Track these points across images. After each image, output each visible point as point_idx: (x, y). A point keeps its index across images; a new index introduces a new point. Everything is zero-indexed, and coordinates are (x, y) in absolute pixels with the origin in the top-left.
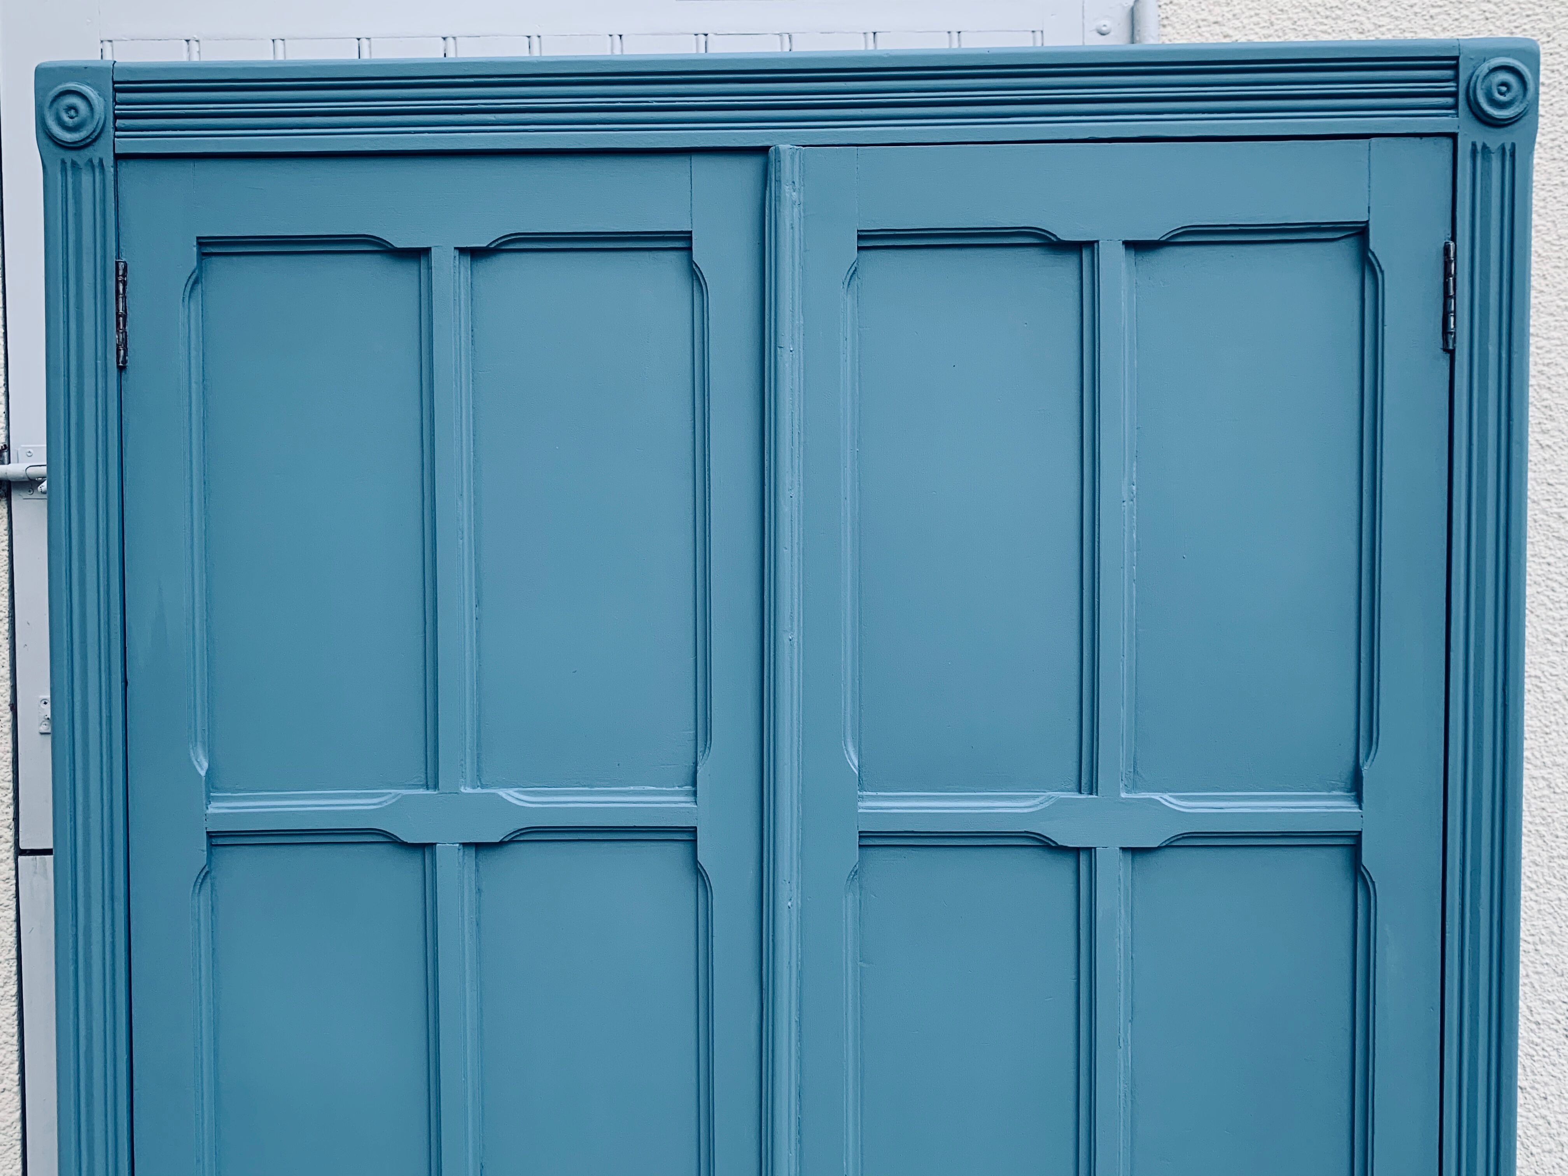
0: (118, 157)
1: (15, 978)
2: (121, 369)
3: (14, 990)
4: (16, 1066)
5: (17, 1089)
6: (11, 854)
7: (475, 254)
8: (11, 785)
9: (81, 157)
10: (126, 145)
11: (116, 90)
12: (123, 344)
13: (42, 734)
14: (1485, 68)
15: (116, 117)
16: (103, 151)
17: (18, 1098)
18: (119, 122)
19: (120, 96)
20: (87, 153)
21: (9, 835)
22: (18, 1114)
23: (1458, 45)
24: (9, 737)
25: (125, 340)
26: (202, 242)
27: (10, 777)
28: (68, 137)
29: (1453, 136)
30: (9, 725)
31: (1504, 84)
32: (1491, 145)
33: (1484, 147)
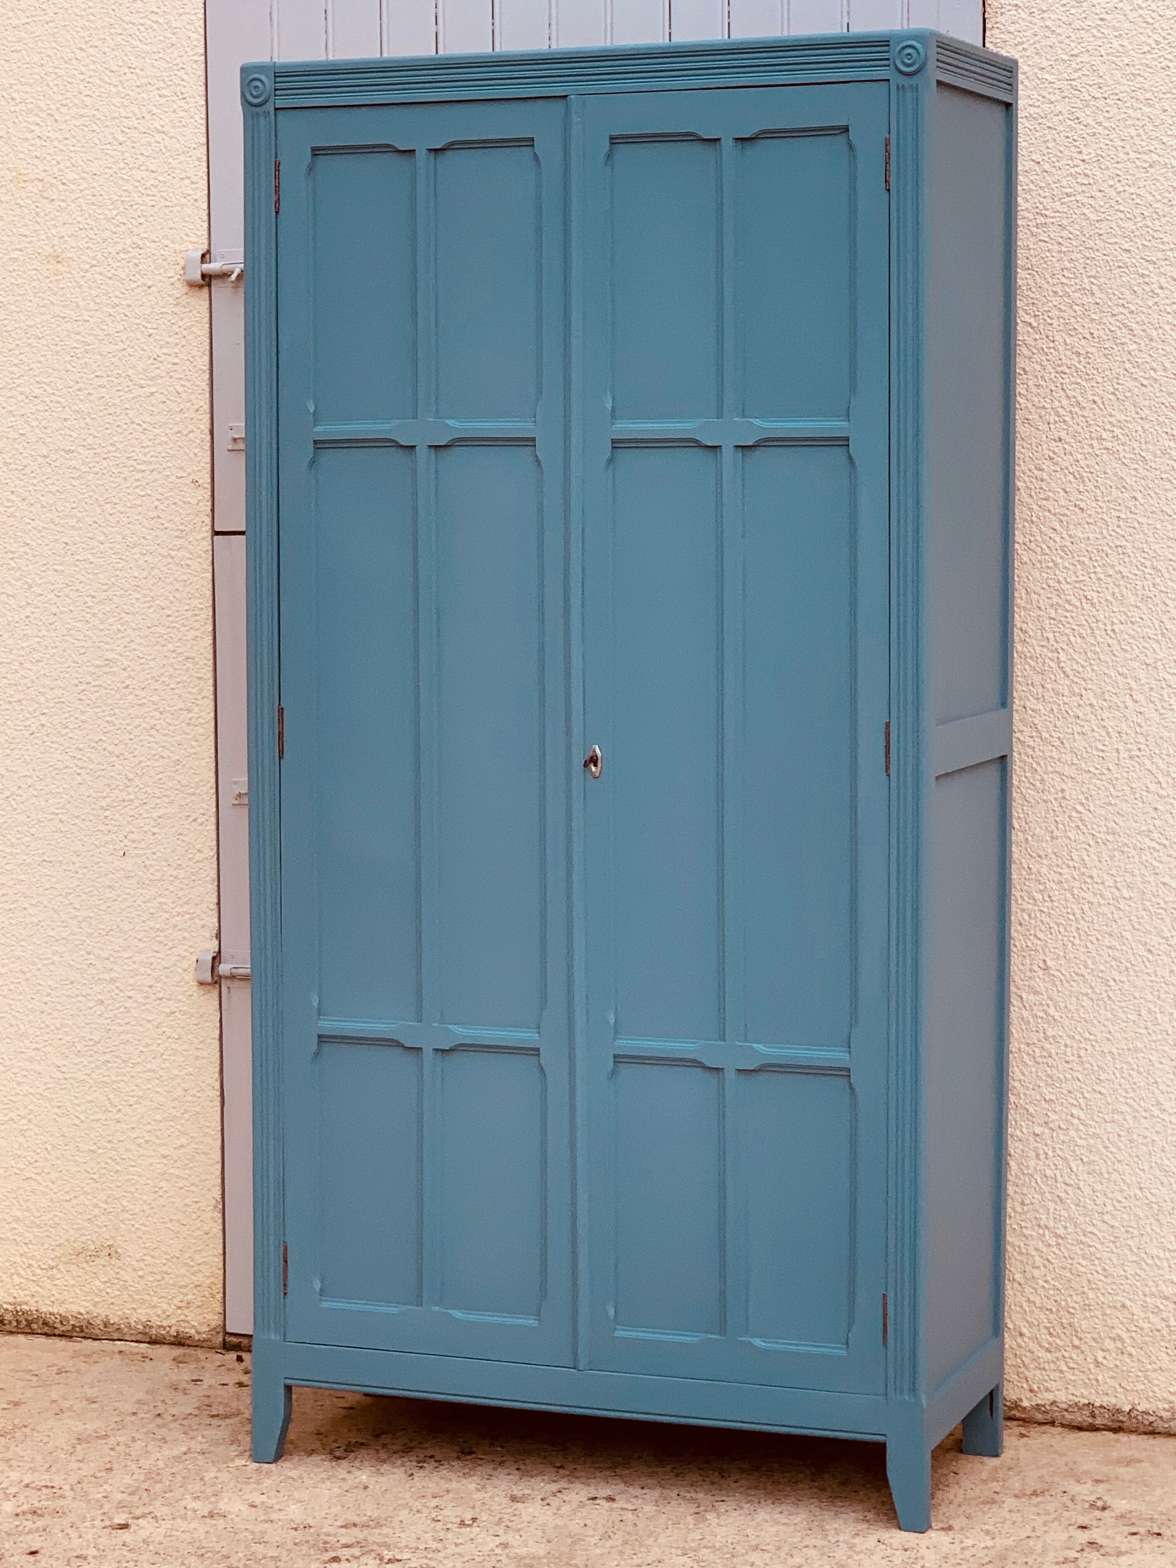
0: (276, 109)
1: (211, 620)
2: (277, 213)
3: (211, 628)
4: (211, 682)
5: (212, 697)
6: (209, 534)
7: (436, 152)
8: (209, 486)
9: (260, 110)
10: (280, 104)
11: (275, 77)
12: (278, 201)
13: (229, 450)
14: (898, 48)
15: (276, 90)
16: (270, 107)
17: (212, 703)
18: (277, 92)
19: (278, 79)
20: (263, 108)
21: (208, 521)
22: (212, 715)
23: (890, 34)
24: (209, 453)
25: (279, 199)
26: (314, 149)
27: (209, 480)
28: (255, 101)
29: (888, 80)
30: (209, 444)
31: (910, 55)
32: (906, 85)
33: (903, 86)
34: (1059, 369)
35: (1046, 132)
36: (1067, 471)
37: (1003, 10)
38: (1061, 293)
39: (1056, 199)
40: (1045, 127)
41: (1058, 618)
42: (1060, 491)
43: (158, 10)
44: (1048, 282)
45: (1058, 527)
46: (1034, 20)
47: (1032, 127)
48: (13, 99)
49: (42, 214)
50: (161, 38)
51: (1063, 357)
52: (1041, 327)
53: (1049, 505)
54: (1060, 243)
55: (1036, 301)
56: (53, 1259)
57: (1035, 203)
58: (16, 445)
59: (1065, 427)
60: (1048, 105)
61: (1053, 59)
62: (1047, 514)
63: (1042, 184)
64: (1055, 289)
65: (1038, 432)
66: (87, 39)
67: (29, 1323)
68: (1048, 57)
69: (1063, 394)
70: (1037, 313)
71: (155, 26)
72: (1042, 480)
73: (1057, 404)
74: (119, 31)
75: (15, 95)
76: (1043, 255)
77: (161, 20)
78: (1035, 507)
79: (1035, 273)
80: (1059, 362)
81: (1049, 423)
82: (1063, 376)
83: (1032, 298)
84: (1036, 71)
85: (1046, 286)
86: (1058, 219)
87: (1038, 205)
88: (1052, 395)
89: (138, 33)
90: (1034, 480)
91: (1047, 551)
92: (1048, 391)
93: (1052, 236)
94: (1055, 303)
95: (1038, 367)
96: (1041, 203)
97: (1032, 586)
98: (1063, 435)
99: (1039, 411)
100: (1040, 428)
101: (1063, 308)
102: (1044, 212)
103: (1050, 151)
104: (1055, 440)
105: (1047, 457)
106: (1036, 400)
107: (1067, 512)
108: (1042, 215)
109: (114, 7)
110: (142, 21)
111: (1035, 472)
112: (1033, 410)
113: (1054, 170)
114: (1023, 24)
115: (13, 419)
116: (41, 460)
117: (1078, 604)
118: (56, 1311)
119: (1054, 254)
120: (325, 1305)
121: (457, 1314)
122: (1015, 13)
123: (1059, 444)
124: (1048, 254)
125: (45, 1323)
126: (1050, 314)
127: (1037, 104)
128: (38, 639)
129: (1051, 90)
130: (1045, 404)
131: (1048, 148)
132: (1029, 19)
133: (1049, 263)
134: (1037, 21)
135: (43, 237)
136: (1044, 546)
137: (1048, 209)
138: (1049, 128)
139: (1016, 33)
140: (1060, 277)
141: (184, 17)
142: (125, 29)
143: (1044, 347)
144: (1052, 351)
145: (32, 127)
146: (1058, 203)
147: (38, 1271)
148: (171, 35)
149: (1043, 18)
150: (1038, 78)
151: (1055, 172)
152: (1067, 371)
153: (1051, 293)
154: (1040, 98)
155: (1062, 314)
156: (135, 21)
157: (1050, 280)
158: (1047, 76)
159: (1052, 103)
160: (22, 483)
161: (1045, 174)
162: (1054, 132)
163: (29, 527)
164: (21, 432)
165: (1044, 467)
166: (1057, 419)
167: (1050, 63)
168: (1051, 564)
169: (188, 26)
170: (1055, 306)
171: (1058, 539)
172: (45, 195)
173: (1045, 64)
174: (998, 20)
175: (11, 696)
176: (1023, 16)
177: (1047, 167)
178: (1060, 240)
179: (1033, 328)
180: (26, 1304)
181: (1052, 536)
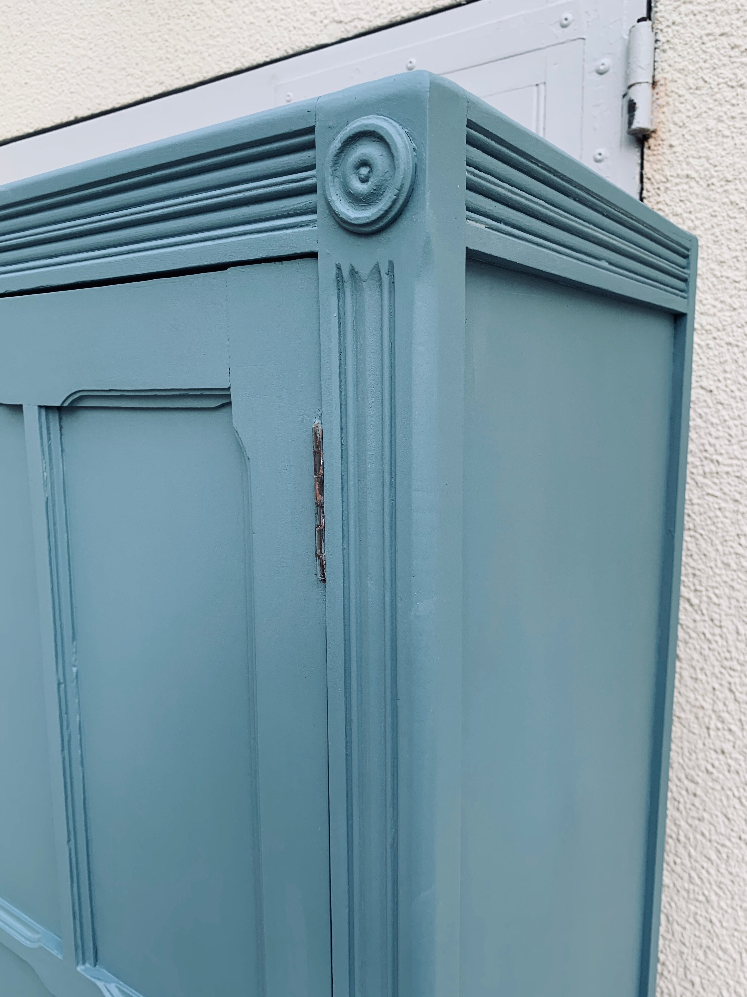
29: (316, 257)
31: (364, 163)
32: (364, 270)
33: (353, 272)
34: (727, 663)
35: (724, 350)
36: (729, 793)
37: (668, 185)
38: (734, 566)
39: (734, 441)
40: (722, 343)
41: (709, 963)
42: (719, 814)
44: (717, 550)
45: (714, 857)
46: (713, 195)
47: (703, 343)
51: (733, 649)
52: (704, 606)
53: (704, 827)
54: (736, 501)
55: (698, 573)
57: (703, 445)
59: (731, 738)
60: (728, 314)
61: (738, 248)
62: (699, 837)
63: (715, 421)
64: (725, 560)
65: (691, 735)
68: (732, 246)
69: (729, 695)
70: (699, 588)
72: (695, 795)
73: (720, 706)
76: (711, 514)
78: (683, 823)
79: (698, 536)
80: (728, 655)
81: (708, 728)
82: (732, 673)
83: (693, 568)
84: (713, 266)
85: (713, 554)
86: (735, 468)
87: (708, 447)
88: (714, 694)
90: (684, 793)
91: (698, 881)
92: (710, 689)
93: (726, 490)
94: (725, 578)
95: (696, 656)
96: (713, 445)
97: (674, 914)
98: (728, 747)
99: (695, 710)
100: (696, 731)
101: (737, 586)
102: (715, 457)
103: (728, 375)
104: (716, 751)
105: (703, 768)
106: (692, 695)
107: (727, 843)
108: (712, 461)
111: (686, 782)
112: (687, 707)
113: (732, 402)
114: (695, 201)
117: (736, 956)
119: (727, 514)
122: (686, 187)
123: (721, 757)
124: (719, 513)
126: (717, 591)
127: (712, 311)
129: (734, 292)
130: (704, 704)
131: (725, 372)
132: (705, 194)
133: (720, 525)
134: (717, 196)
136: (693, 874)
137: (721, 454)
138: (729, 344)
139: (685, 215)
140: (735, 545)
143: (706, 632)
144: (718, 638)
146: (735, 447)
149: (725, 191)
150: (715, 276)
151: (734, 405)
152: (738, 667)
153: (720, 564)
154: (717, 303)
155: (735, 594)
157: (720, 547)
158: (731, 274)
159: (735, 309)
161: (720, 407)
162: (736, 350)
165: (700, 781)
166: (720, 725)
167: (734, 254)
168: (701, 898)
170: (725, 582)
171: (713, 871)
173: (727, 256)
174: (659, 199)
176: (697, 190)
177: (722, 397)
178: (738, 497)
179: (692, 605)
181: (705, 865)
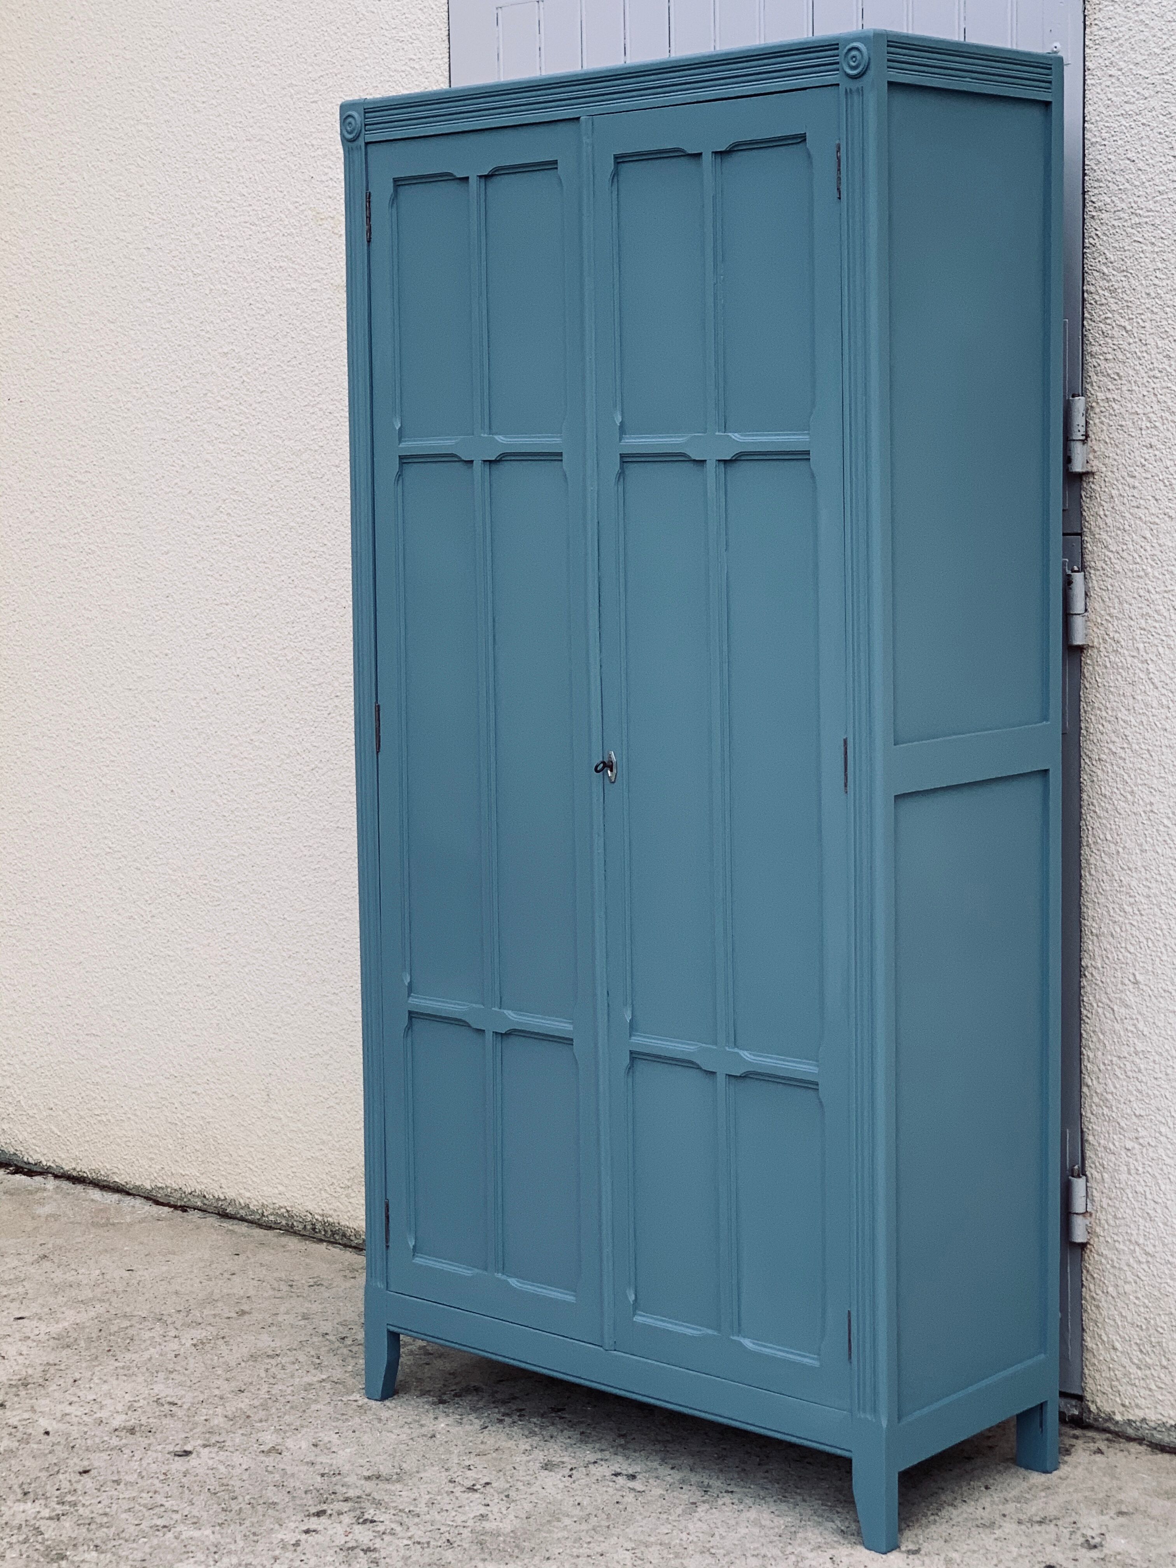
0: (367, 144)
2: (369, 242)
7: (487, 177)
9: (354, 145)
10: (369, 138)
11: (365, 113)
12: (369, 230)
14: (845, 51)
15: (366, 125)
16: (361, 142)
18: (367, 127)
19: (366, 115)
20: (356, 143)
23: (838, 38)
26: (395, 180)
28: (350, 137)
29: (838, 85)
31: (854, 57)
32: (854, 89)
33: (851, 90)
34: (1151, 373)
35: (1141, 129)
36: (1157, 478)
37: (1101, 6)
38: (1153, 295)
39: (1149, 198)
40: (1139, 124)
41: (1148, 628)
42: (1150, 498)
43: (414, 57)
44: (1142, 284)
45: (1148, 535)
46: (1130, 15)
47: (1127, 125)
48: (313, 145)
49: (333, 248)
50: (417, 83)
51: (1154, 361)
52: (1135, 330)
53: (1140, 513)
54: (1153, 244)
55: (1130, 304)
56: (348, 1180)
57: (1130, 203)
58: (317, 457)
59: (1156, 433)
60: (1142, 102)
61: (1147, 53)
62: (1138, 522)
63: (1137, 183)
64: (1147, 291)
65: (1130, 438)
66: (365, 87)
67: (334, 1233)
68: (1142, 51)
69: (1154, 399)
70: (1131, 316)
71: (413, 72)
72: (1134, 488)
73: (1149, 409)
74: (387, 78)
75: (314, 142)
76: (1137, 256)
77: (417, 67)
78: (1127, 515)
79: (1129, 275)
80: (1151, 366)
81: (1141, 429)
82: (1155, 380)
83: (1127, 301)
84: (1131, 66)
85: (1139, 288)
86: (1151, 218)
87: (1133, 204)
88: (1145, 401)
89: (400, 79)
90: (1127, 488)
91: (1138, 560)
92: (1141, 396)
93: (1146, 236)
94: (1148, 306)
95: (1131, 372)
96: (1135, 202)
97: (1124, 595)
98: (1154, 441)
99: (1131, 417)
100: (1133, 434)
101: (1155, 310)
102: (1138, 211)
103: (1144, 148)
104: (1146, 447)
105: (1139, 464)
106: (1129, 405)
107: (1157, 520)
108: (1136, 214)
109: (383, 57)
110: (403, 68)
111: (1128, 479)
112: (1127, 416)
113: (1147, 168)
114: (1118, 19)
115: (314, 433)
116: (334, 469)
117: (1166, 614)
118: (351, 1226)
119: (1148, 255)
120: (418, 1260)
121: (513, 1282)
122: (1112, 8)
123: (1150, 450)
124: (1142, 255)
125: (344, 1235)
126: (1143, 317)
127: (1133, 100)
128: (332, 630)
129: (1145, 86)
130: (1137, 409)
131: (1142, 145)
132: (1124, 13)
133: (1143, 264)
134: (1131, 15)
135: (335, 269)
136: (1136, 555)
137: (1142, 209)
138: (1143, 124)
139: (1113, 29)
140: (1153, 278)
141: (433, 62)
142: (391, 76)
143: (1137, 350)
144: (1145, 354)
145: (326, 170)
146: (1151, 202)
147: (338, 1189)
148: (424, 80)
149: (1137, 12)
150: (1132, 74)
151: (1149, 170)
152: (1159, 375)
153: (1144, 296)
154: (1134, 94)
155: (1154, 317)
156: (398, 68)
157: (1144, 282)
158: (1141, 72)
159: (1146, 98)
160: (321, 490)
161: (1140, 172)
162: (1148, 128)
163: (326, 529)
164: (320, 444)
165: (1136, 474)
166: (1148, 425)
167: (1144, 57)
168: (1142, 573)
169: (436, 71)
170: (1148, 308)
171: (1148, 548)
172: (336, 231)
173: (1139, 59)
174: (1096, 17)
175: (315, 680)
176: (1119, 11)
177: (1141, 165)
178: (1153, 240)
179: (1127, 332)
180: (331, 1216)
181: (1143, 544)
